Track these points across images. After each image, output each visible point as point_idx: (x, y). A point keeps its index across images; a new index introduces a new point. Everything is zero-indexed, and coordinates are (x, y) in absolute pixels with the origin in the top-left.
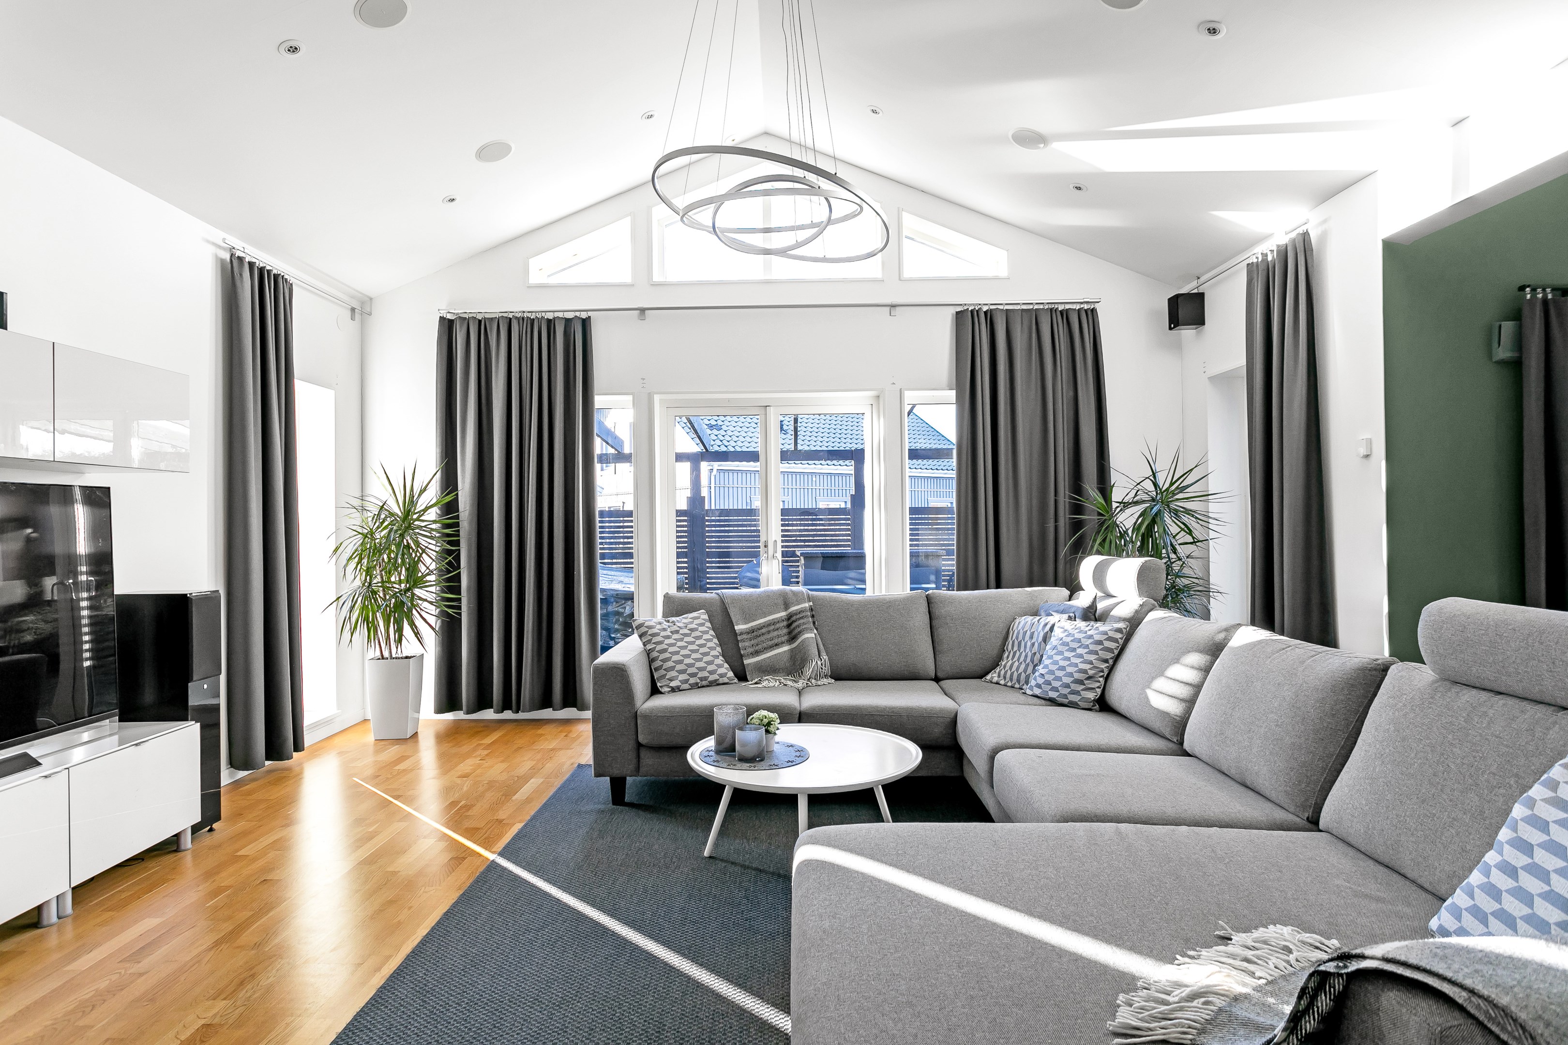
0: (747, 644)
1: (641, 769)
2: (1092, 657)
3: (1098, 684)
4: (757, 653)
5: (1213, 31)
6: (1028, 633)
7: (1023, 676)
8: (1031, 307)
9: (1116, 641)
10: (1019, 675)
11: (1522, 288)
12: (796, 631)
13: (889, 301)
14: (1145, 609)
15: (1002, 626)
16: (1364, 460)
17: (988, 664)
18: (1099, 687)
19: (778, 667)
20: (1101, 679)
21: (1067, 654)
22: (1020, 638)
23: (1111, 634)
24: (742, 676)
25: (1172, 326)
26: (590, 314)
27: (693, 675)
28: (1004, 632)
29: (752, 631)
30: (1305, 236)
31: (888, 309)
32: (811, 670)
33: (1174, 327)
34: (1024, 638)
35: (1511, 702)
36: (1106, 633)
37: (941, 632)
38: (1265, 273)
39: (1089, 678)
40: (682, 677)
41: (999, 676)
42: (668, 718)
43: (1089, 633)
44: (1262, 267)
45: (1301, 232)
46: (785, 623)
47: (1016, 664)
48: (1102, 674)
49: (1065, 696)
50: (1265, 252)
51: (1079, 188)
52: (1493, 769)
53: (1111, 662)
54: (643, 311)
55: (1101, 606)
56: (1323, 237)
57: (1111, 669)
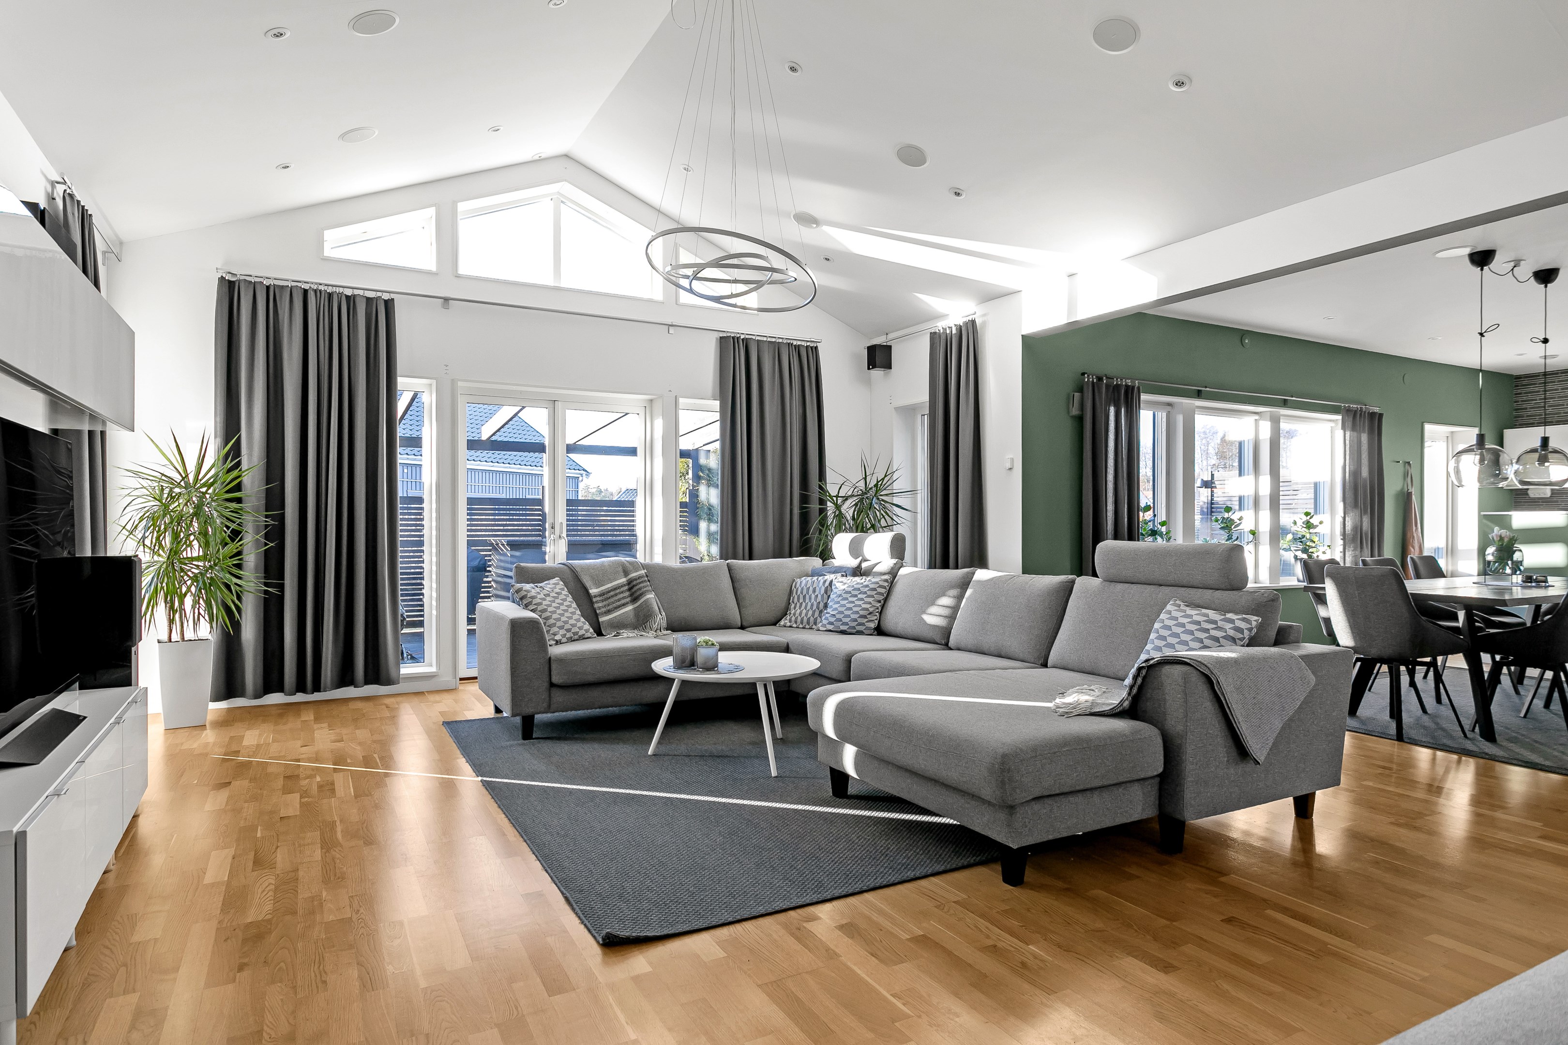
0: (600, 605)
1: (552, 706)
2: (870, 600)
3: (876, 617)
4: (609, 612)
5: (957, 194)
6: (811, 589)
7: (812, 619)
8: (774, 340)
9: (884, 587)
10: (809, 620)
11: (1083, 374)
12: (638, 593)
13: (669, 322)
14: (898, 566)
15: (786, 586)
16: (1009, 471)
17: (779, 614)
18: (876, 619)
19: (626, 623)
20: (877, 614)
21: (851, 599)
22: (805, 592)
23: (881, 583)
24: (599, 633)
25: (871, 367)
26: (393, 296)
27: (568, 630)
28: (788, 590)
29: (602, 594)
30: (973, 322)
31: (667, 327)
32: (657, 624)
33: (872, 368)
34: (808, 593)
35: (1139, 586)
36: (877, 583)
37: (743, 591)
38: (945, 341)
39: (870, 613)
40: (562, 632)
41: (790, 621)
42: (581, 660)
43: (865, 584)
44: (943, 337)
45: (971, 319)
46: (626, 588)
47: (804, 611)
48: (877, 610)
49: (854, 628)
50: (944, 327)
51: (827, 259)
52: (1138, 615)
53: (882, 601)
54: (446, 300)
55: (864, 565)
56: (984, 323)
57: (883, 607)
